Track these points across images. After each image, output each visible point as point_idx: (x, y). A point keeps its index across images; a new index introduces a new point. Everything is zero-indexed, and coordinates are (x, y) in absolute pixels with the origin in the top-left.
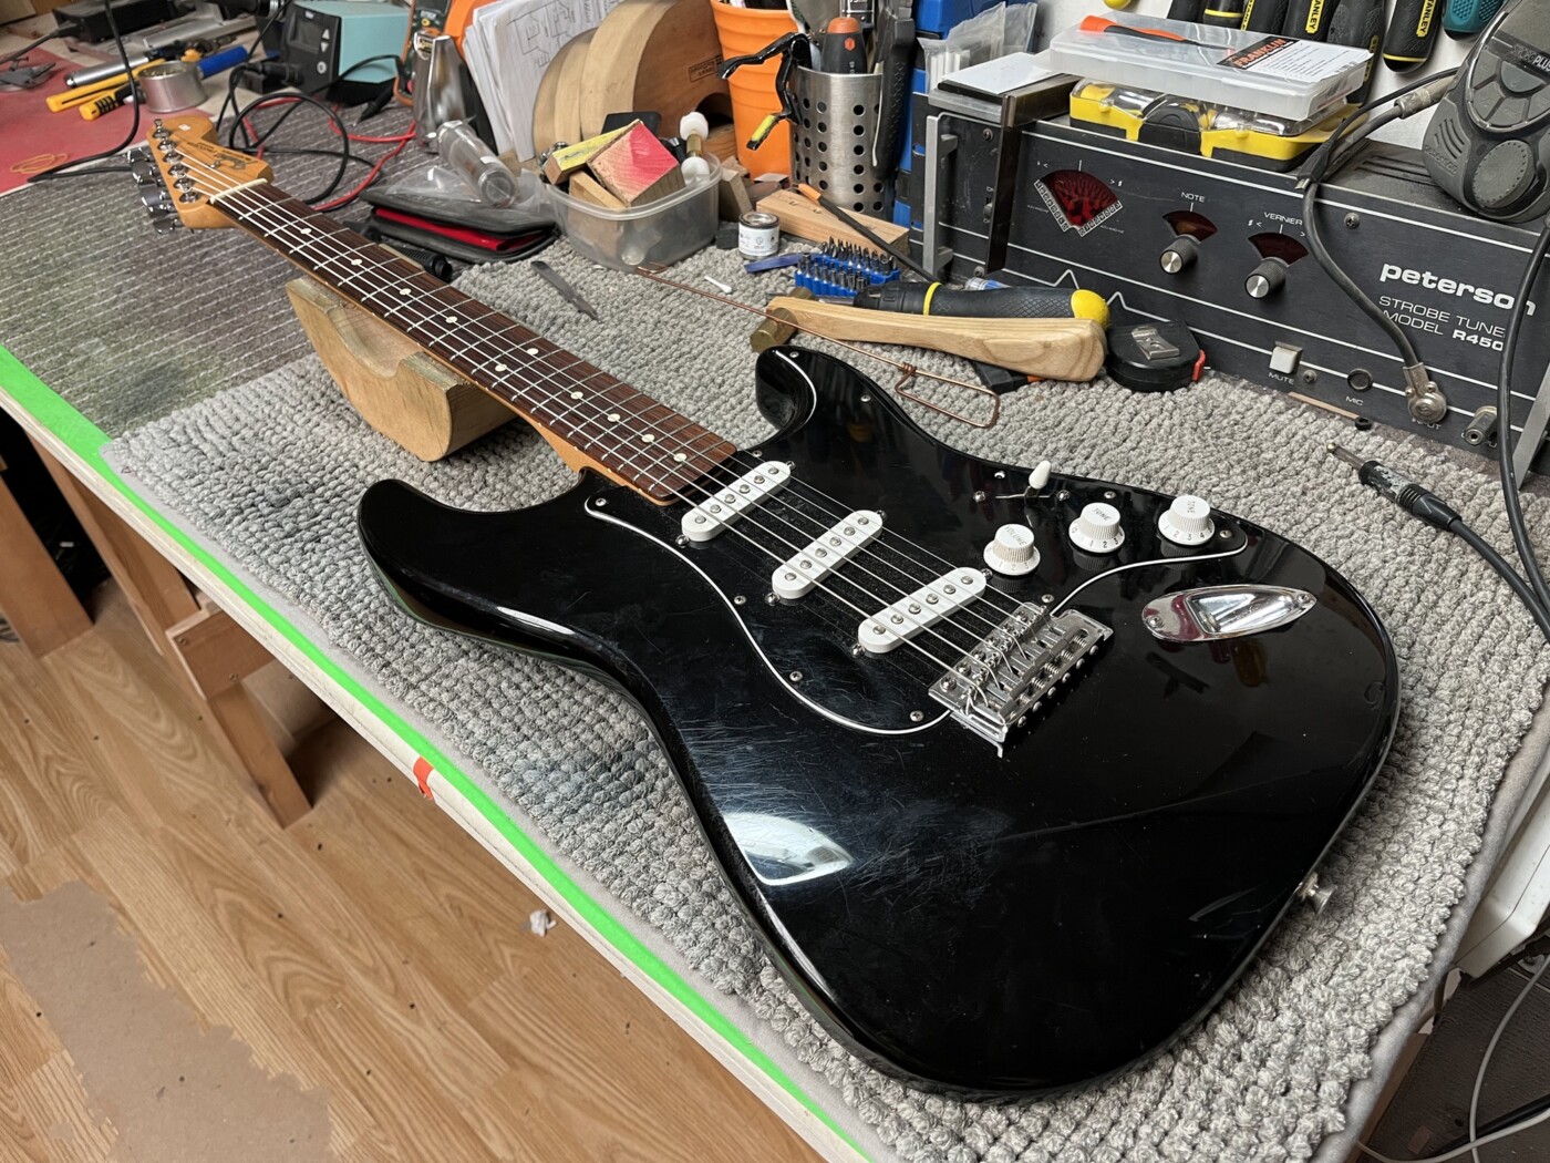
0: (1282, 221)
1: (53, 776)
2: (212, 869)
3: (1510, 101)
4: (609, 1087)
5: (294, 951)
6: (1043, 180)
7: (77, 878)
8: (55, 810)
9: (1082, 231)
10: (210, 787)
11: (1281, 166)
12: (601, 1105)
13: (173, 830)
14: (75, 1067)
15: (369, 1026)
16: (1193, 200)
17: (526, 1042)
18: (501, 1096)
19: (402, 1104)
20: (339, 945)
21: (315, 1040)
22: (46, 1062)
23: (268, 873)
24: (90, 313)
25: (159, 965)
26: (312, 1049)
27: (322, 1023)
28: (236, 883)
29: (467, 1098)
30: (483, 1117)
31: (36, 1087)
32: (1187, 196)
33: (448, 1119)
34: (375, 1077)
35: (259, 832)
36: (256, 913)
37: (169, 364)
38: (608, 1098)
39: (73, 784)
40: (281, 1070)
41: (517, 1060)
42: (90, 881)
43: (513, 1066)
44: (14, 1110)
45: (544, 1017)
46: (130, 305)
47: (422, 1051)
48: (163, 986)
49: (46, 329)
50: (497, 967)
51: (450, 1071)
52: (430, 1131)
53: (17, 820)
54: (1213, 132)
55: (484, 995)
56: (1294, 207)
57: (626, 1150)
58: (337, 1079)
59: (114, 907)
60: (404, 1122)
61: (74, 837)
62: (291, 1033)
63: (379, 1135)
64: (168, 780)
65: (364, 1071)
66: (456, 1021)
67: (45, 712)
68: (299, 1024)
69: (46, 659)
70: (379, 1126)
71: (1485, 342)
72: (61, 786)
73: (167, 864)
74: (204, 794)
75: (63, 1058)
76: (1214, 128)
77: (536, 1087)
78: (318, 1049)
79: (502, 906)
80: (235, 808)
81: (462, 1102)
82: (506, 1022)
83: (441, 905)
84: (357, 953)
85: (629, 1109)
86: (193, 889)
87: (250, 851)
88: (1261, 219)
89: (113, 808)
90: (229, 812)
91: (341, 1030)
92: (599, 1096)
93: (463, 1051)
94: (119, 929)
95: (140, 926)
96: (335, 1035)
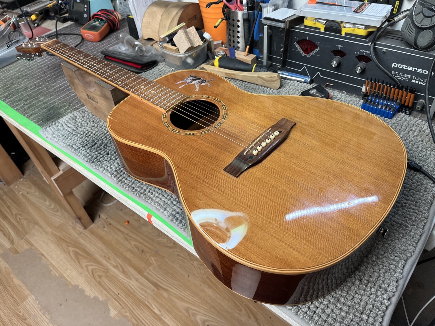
0: (365, 52)
1: (18, 219)
2: (67, 242)
3: (426, 19)
4: (185, 293)
5: (94, 263)
6: (297, 42)
7: (29, 247)
8: (20, 229)
9: (308, 56)
10: (64, 219)
11: (364, 37)
12: (183, 298)
13: (54, 232)
14: (36, 299)
15: (117, 281)
16: (340, 47)
17: (161, 283)
18: (156, 298)
19: (129, 301)
20: (106, 261)
21: (103, 287)
22: (27, 299)
23: (83, 242)
24: (28, 92)
25: (56, 270)
26: (102, 289)
27: (104, 282)
28: (75, 245)
29: (146, 299)
30: (152, 303)
31: (26, 306)
32: (338, 46)
33: (142, 305)
34: (121, 295)
35: (79, 231)
36: (81, 253)
37: (55, 105)
38: (185, 295)
39: (24, 221)
40: (94, 295)
41: (159, 288)
42: (33, 248)
43: (158, 289)
44: (20, 312)
45: (165, 275)
46: (40, 89)
47: (133, 287)
48: (58, 275)
49: (16, 97)
50: (150, 263)
51: (141, 292)
52: (137, 308)
53: (9, 232)
54: (345, 28)
55: (148, 271)
56: (368, 48)
57: (192, 309)
58: (110, 296)
59: (40, 254)
60: (130, 307)
61: (27, 236)
62: (96, 285)
63: (123, 310)
64: (51, 218)
65: (117, 294)
66: (141, 278)
67: (13, 201)
68: (97, 282)
69: (11, 186)
70: (123, 308)
71: (421, 83)
72: (21, 222)
73: (54, 241)
74: (62, 221)
75: (32, 297)
76: (345, 27)
77: (165, 294)
78: (104, 289)
79: (150, 246)
80: (71, 224)
81: (145, 300)
82: (155, 278)
83: (133, 247)
84: (111, 262)
85: (191, 298)
86: (63, 248)
87: (77, 236)
88: (359, 51)
89: (36, 227)
90: (70, 226)
91: (109, 283)
92: (183, 296)
93: (144, 286)
94: (43, 260)
95: (49, 259)
96: (108, 285)
